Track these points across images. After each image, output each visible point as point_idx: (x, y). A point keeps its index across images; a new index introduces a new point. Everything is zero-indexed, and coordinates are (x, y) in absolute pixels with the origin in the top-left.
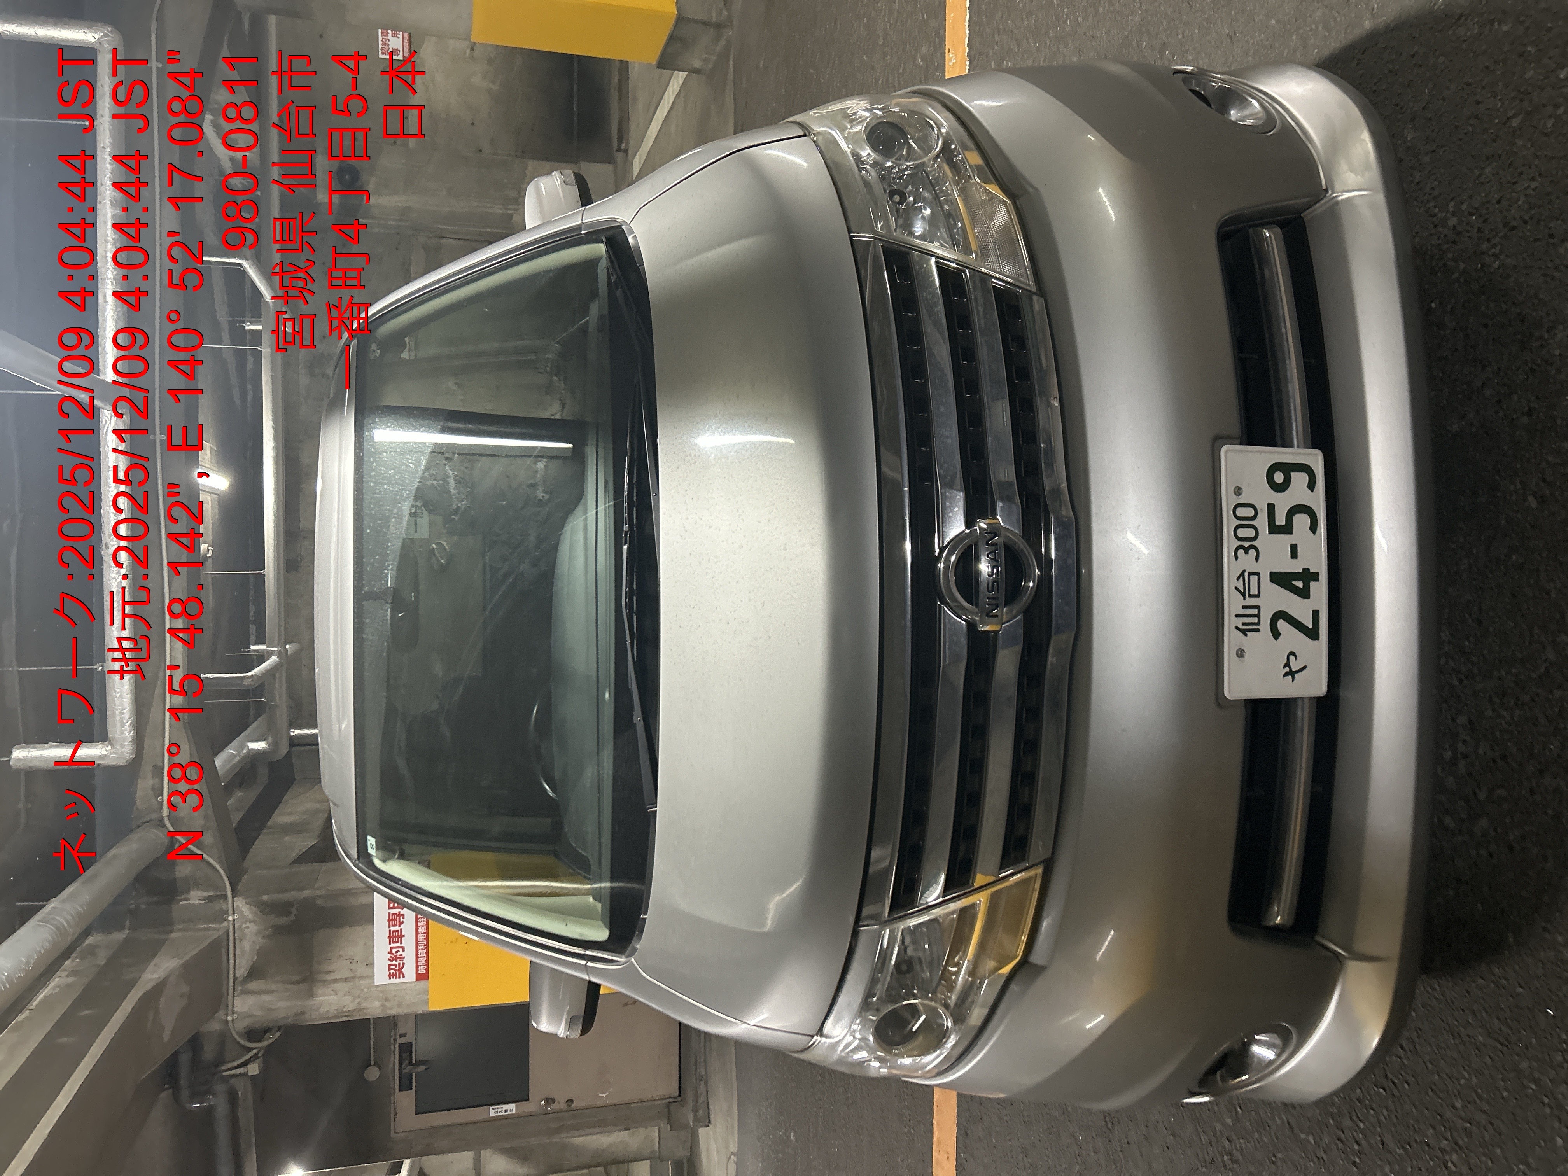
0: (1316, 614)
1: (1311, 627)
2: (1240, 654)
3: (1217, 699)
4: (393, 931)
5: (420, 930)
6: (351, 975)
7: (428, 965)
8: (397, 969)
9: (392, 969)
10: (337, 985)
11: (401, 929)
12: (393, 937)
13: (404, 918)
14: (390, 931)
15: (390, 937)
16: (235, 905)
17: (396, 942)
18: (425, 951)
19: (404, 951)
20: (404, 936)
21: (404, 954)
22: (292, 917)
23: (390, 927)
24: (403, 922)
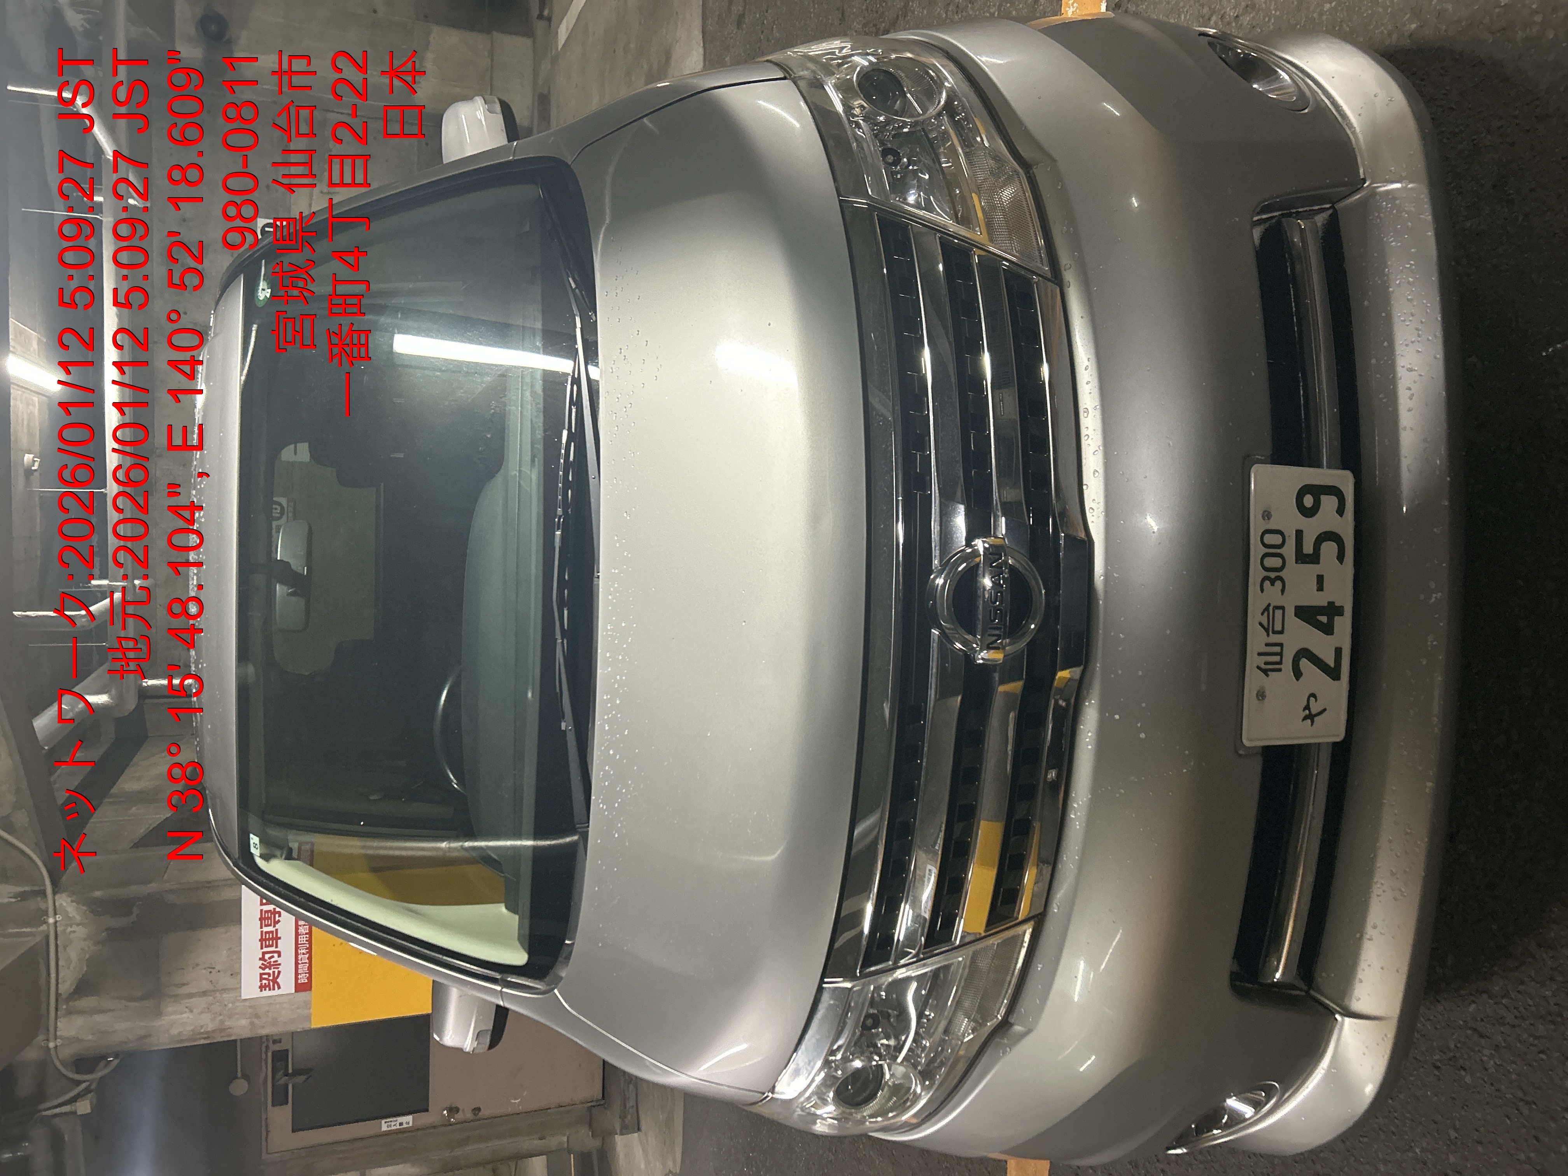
4: (266, 933)
5: (302, 930)
6: (212, 988)
7: (310, 973)
8: (271, 978)
9: (265, 979)
10: (194, 1000)
11: (277, 930)
12: (266, 940)
13: (280, 916)
14: (262, 932)
15: (261, 940)
16: (57, 904)
17: (269, 946)
18: (307, 956)
19: (279, 956)
20: (280, 938)
21: (280, 960)
22: (133, 918)
23: (261, 927)
24: (279, 921)
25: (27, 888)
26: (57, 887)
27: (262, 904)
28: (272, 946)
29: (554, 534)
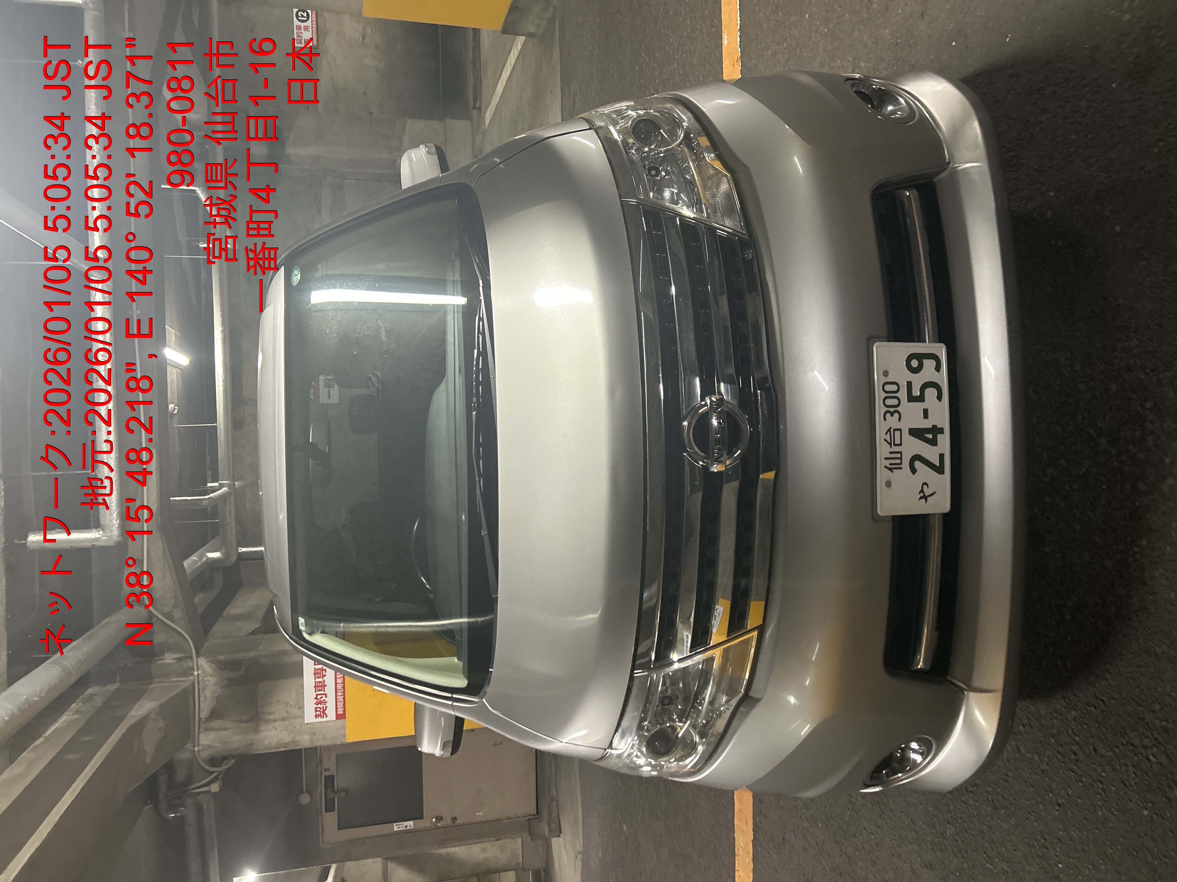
0: (942, 456)
1: (938, 465)
2: (889, 484)
3: (873, 516)
4: (318, 682)
5: (339, 681)
6: (287, 715)
7: (344, 707)
8: (322, 710)
9: (318, 711)
10: (277, 723)
11: (324, 681)
12: (318, 686)
13: (326, 672)
14: (315, 682)
15: (315, 687)
16: (199, 663)
17: (320, 690)
18: (342, 697)
19: (326, 697)
20: (326, 686)
21: (327, 700)
22: (242, 672)
23: (315, 679)
24: (325, 675)
25: (181, 655)
26: (198, 655)
27: (315, 664)
28: (322, 690)
29: (472, 414)
